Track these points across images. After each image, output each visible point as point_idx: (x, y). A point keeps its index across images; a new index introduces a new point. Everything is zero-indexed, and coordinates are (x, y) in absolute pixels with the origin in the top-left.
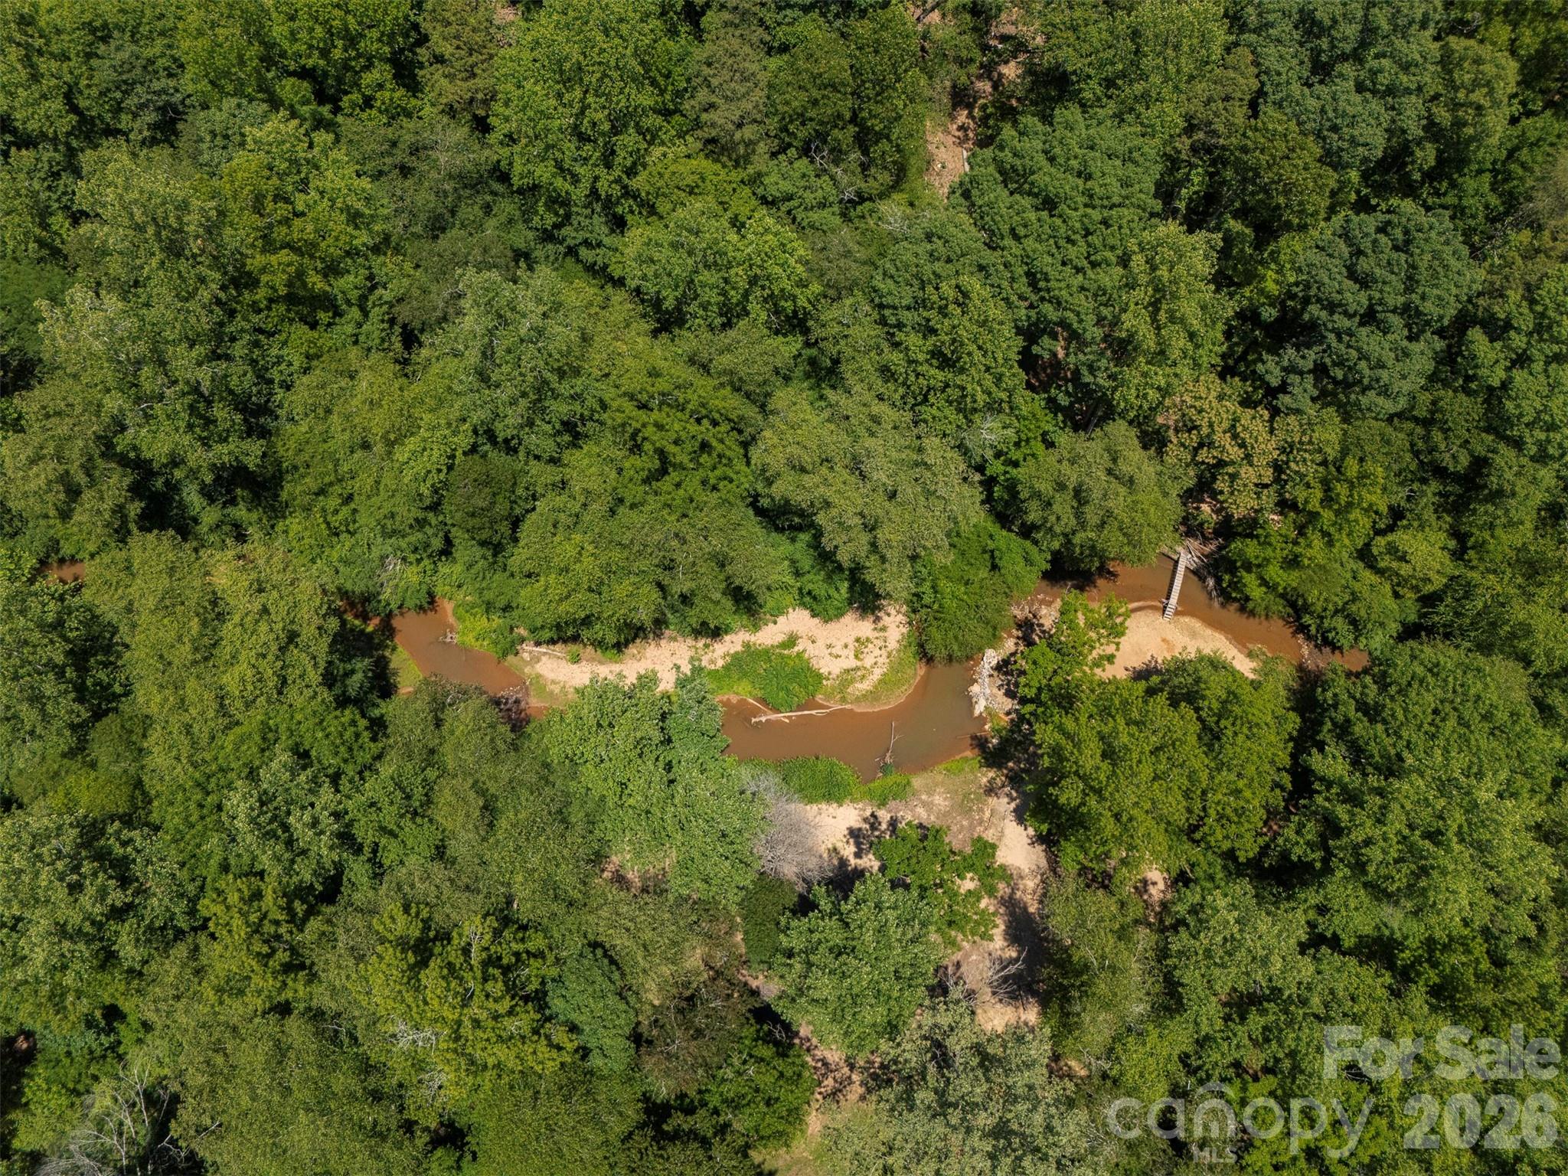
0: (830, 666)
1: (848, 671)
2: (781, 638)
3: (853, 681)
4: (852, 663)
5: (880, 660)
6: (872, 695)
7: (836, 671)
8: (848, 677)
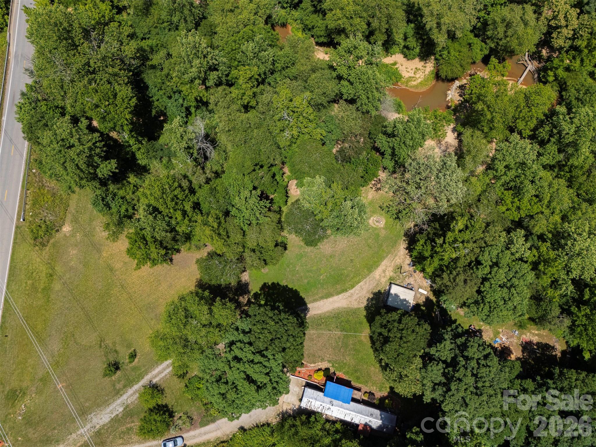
0: (405, 74)
1: (410, 77)
2: (392, 62)
3: (411, 81)
4: (413, 75)
5: (422, 76)
6: (416, 87)
7: (407, 76)
8: (410, 79)
